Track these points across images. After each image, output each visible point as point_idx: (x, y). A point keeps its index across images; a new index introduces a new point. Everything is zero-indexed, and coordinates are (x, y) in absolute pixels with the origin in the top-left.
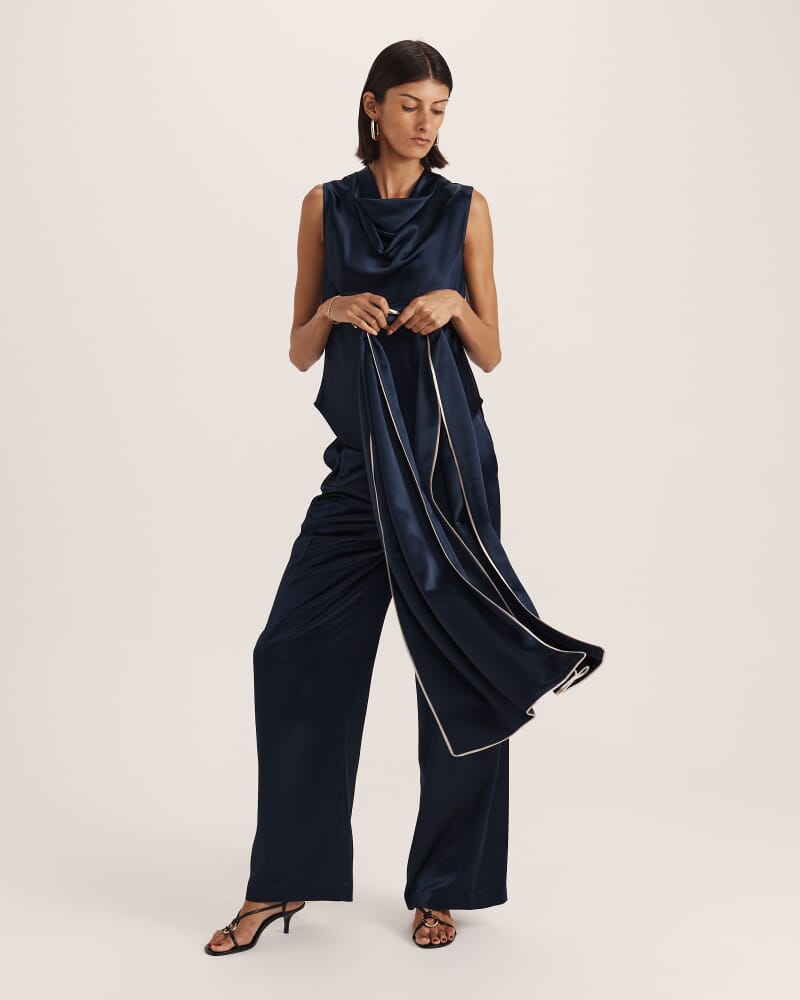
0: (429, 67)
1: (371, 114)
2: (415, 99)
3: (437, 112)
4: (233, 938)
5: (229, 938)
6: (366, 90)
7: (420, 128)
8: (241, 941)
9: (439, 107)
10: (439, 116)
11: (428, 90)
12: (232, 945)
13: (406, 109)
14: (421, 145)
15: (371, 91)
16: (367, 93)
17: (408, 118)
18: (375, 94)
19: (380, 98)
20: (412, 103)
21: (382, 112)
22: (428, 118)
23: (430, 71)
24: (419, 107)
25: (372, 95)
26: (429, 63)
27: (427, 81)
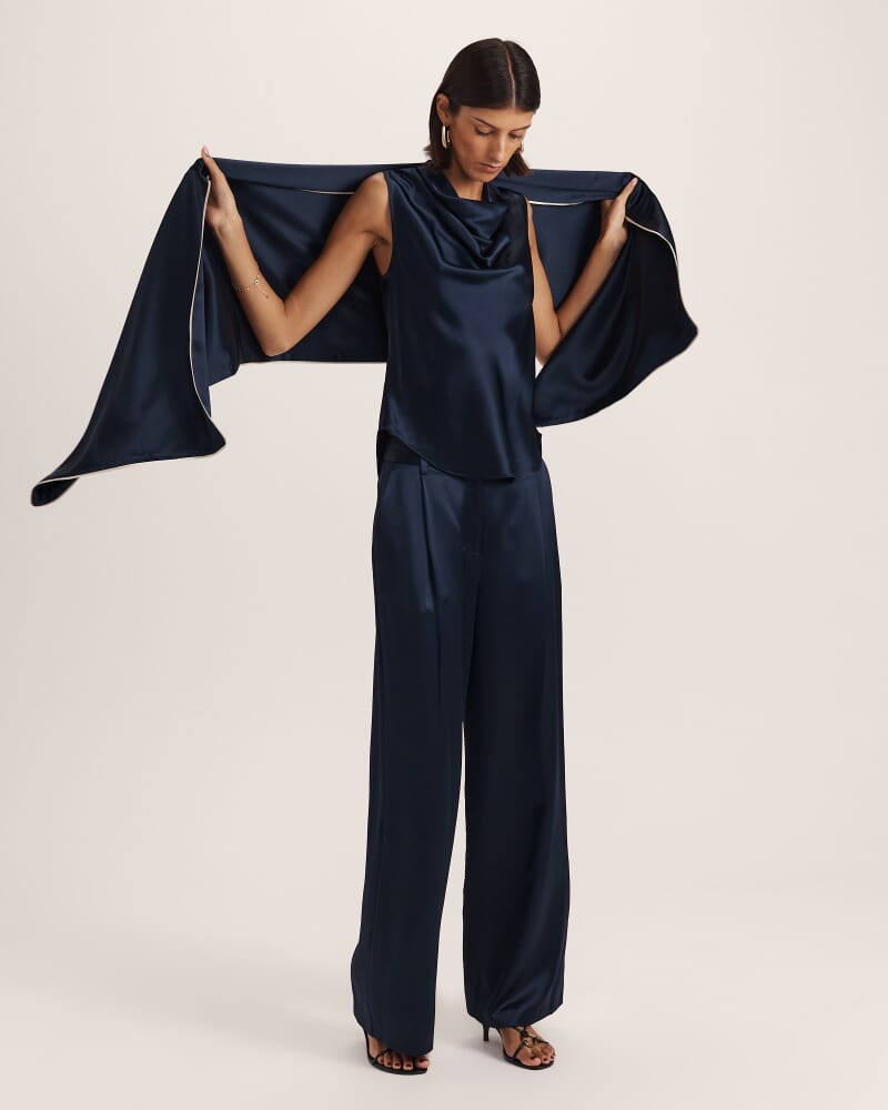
0: (513, 91)
1: (442, 116)
2: (489, 125)
3: (514, 136)
6: (441, 90)
7: (492, 155)
9: (518, 133)
10: (515, 140)
11: (506, 119)
13: (478, 132)
14: (489, 173)
15: (448, 96)
16: (440, 96)
17: (481, 143)
18: (450, 101)
19: (453, 109)
20: (487, 130)
21: (454, 122)
22: (503, 146)
23: (514, 99)
24: (495, 132)
25: (442, 97)
26: (514, 87)
27: (507, 111)
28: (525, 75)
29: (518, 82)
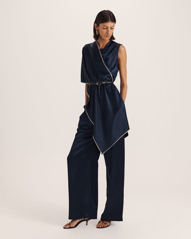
0: (110, 18)
1: (96, 29)
2: (106, 26)
3: (112, 29)
4: (70, 225)
5: (69, 225)
6: (95, 23)
7: (107, 33)
8: (71, 226)
9: (112, 28)
10: (112, 30)
11: (109, 24)
12: (69, 227)
13: (104, 29)
14: (108, 37)
15: (96, 23)
16: (95, 24)
17: (105, 31)
18: (97, 24)
19: (98, 25)
20: (106, 27)
21: (99, 28)
22: (110, 31)
23: (110, 20)
24: (107, 28)
25: (96, 24)
26: (109, 17)
27: (109, 22)
28: (112, 15)
29: (110, 16)
